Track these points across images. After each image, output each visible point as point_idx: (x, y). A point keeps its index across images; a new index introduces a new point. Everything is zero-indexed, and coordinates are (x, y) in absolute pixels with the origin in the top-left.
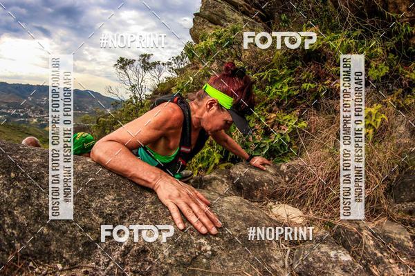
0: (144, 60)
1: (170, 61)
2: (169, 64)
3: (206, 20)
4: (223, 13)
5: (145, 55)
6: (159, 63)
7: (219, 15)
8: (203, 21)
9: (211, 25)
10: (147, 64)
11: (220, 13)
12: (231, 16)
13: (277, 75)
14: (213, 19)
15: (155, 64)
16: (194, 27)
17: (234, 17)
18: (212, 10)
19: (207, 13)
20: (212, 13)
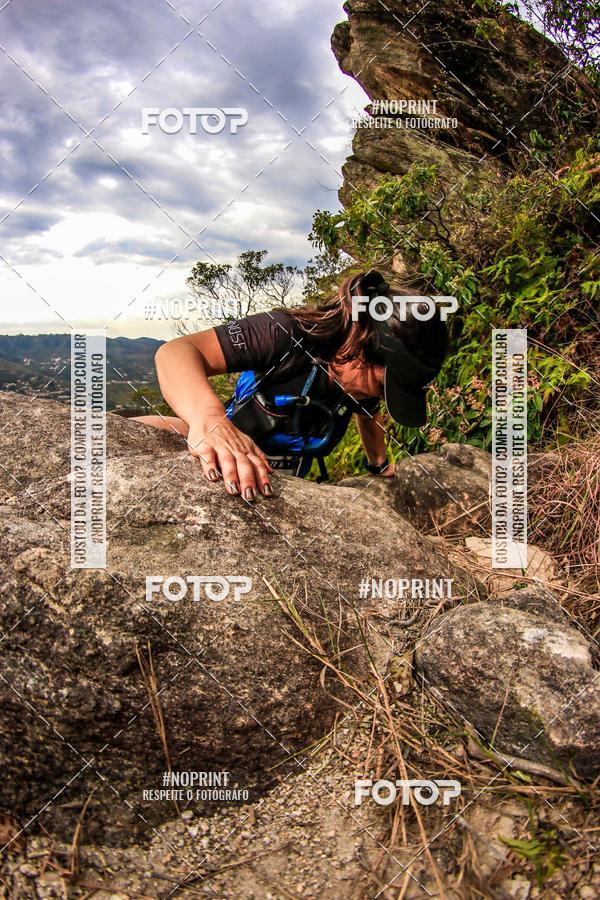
0: (249, 264)
1: (311, 265)
2: (310, 271)
3: (369, 167)
4: (403, 146)
5: (251, 255)
6: (280, 268)
7: (394, 153)
8: (364, 170)
9: (380, 176)
10: (256, 272)
11: (396, 148)
12: (421, 152)
13: (526, 269)
14: (382, 162)
15: (273, 270)
16: (346, 185)
17: (428, 154)
18: (377, 144)
19: (368, 151)
20: (379, 150)
